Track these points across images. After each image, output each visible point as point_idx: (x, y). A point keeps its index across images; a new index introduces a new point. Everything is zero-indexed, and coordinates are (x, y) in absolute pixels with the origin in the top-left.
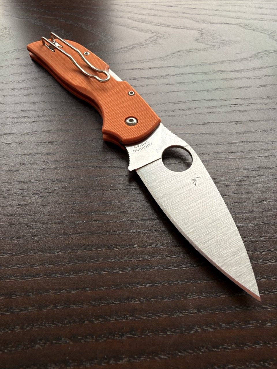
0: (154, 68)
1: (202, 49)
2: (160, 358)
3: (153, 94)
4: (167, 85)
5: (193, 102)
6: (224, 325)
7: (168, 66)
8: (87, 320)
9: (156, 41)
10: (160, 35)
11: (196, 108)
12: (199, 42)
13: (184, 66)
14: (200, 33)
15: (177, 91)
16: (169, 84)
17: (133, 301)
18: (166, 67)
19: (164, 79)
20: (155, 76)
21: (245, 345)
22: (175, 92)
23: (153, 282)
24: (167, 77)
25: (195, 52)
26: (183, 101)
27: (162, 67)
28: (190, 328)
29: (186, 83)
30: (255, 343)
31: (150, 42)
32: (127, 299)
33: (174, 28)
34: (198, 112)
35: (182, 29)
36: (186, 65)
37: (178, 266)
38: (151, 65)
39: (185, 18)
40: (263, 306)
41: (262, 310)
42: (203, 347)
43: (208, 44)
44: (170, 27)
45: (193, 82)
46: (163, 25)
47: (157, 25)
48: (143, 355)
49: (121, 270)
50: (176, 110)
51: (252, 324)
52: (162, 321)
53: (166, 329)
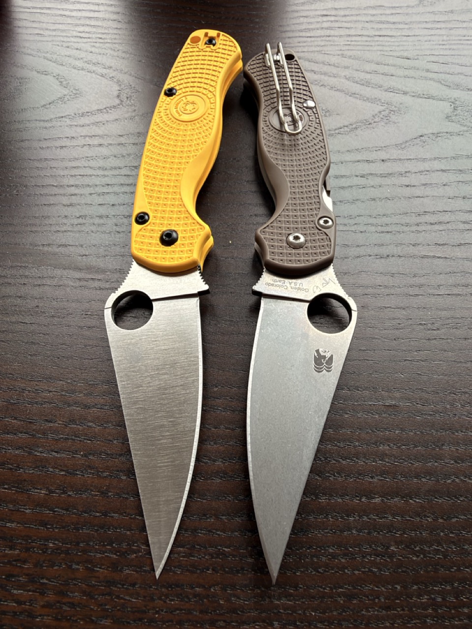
0: (388, 161)
1: (456, 133)
3: (389, 199)
4: (408, 186)
5: (444, 213)
7: (408, 158)
9: (388, 118)
10: (393, 108)
11: (448, 223)
12: (451, 122)
13: (431, 160)
14: (452, 106)
15: (422, 197)
16: (411, 186)
17: (382, 446)
18: (405, 159)
19: (404, 178)
20: (390, 172)
22: (419, 197)
24: (407, 174)
25: (445, 137)
26: (431, 211)
27: (400, 160)
28: (446, 477)
29: (433, 185)
31: (380, 119)
32: (375, 443)
33: (413, 96)
34: (451, 228)
35: (425, 98)
36: (433, 157)
37: (431, 415)
38: (383, 155)
39: (430, 79)
43: (464, 124)
44: (408, 95)
45: (444, 184)
46: (397, 92)
47: (389, 91)
48: (397, 497)
50: (421, 223)
52: (416, 468)
53: (420, 476)
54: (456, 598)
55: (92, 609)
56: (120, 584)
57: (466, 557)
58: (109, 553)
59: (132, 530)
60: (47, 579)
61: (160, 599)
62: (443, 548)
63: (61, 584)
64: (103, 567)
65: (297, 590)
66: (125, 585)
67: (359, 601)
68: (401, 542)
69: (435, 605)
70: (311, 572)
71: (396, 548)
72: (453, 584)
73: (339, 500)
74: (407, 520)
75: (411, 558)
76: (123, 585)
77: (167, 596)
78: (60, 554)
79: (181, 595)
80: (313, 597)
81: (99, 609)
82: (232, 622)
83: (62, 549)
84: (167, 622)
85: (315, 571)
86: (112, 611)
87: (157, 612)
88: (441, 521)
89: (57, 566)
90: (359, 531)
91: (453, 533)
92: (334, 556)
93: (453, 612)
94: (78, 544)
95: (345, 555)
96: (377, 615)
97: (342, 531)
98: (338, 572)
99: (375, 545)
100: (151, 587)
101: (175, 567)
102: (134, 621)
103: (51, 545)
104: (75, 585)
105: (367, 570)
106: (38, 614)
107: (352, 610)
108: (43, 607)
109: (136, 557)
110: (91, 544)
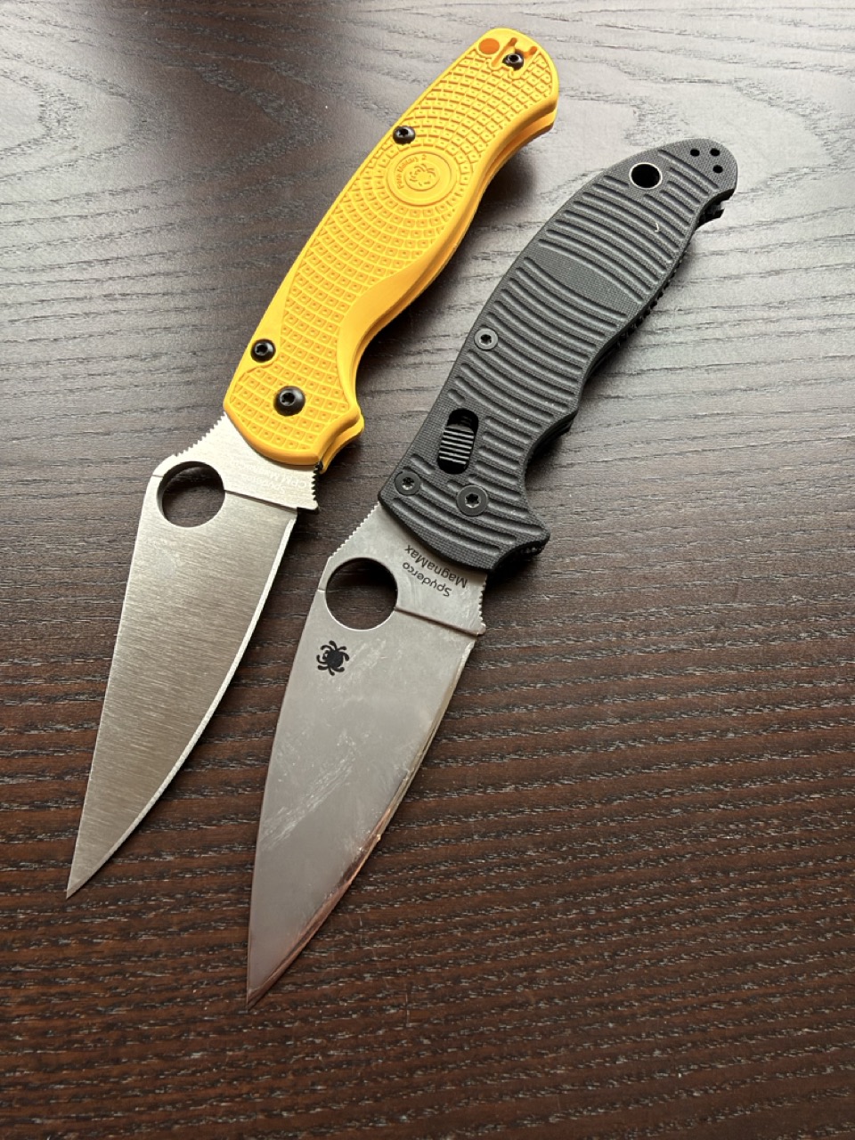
2: (562, 784)
6: (660, 739)
8: (446, 738)
12: (634, 145)
14: (637, 114)
17: (516, 709)
21: (691, 763)
23: (546, 681)
28: (608, 743)
30: (707, 761)
32: (507, 707)
33: (572, 97)
35: (592, 99)
37: (588, 654)
39: (601, 61)
40: (726, 710)
41: (723, 716)
42: (627, 768)
48: (537, 781)
49: (492, 664)
51: (705, 735)
52: (565, 736)
53: (571, 747)
54: (615, 907)
55: (96, 997)
56: (135, 956)
57: (629, 851)
58: (113, 916)
59: (146, 878)
60: (21, 965)
61: (197, 967)
62: (600, 842)
63: (43, 969)
64: (106, 936)
65: (396, 928)
66: (143, 956)
67: (484, 929)
68: (542, 844)
69: (586, 920)
70: (416, 900)
71: (534, 852)
72: (611, 890)
73: (455, 796)
74: (550, 811)
75: (556, 863)
76: (140, 957)
77: (207, 963)
78: (37, 927)
79: (228, 958)
80: (420, 934)
81: (107, 996)
82: (305, 983)
83: (40, 920)
84: (211, 997)
85: (420, 899)
86: (127, 995)
87: (194, 987)
88: (597, 806)
89: (34, 944)
90: (484, 835)
91: (614, 821)
92: (448, 875)
93: (610, 925)
94: (63, 909)
95: (463, 871)
96: (508, 945)
97: (459, 839)
98: (453, 896)
99: (506, 851)
100: (182, 954)
101: (216, 922)
102: (162, 1003)
103: (21, 917)
104: (65, 967)
105: (493, 887)
106: (15, 1014)
107: (473, 944)
108: (21, 1004)
109: (156, 916)
110: (84, 906)
